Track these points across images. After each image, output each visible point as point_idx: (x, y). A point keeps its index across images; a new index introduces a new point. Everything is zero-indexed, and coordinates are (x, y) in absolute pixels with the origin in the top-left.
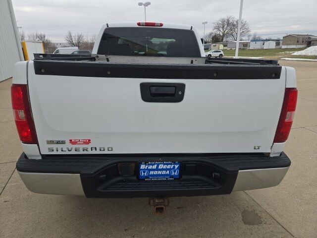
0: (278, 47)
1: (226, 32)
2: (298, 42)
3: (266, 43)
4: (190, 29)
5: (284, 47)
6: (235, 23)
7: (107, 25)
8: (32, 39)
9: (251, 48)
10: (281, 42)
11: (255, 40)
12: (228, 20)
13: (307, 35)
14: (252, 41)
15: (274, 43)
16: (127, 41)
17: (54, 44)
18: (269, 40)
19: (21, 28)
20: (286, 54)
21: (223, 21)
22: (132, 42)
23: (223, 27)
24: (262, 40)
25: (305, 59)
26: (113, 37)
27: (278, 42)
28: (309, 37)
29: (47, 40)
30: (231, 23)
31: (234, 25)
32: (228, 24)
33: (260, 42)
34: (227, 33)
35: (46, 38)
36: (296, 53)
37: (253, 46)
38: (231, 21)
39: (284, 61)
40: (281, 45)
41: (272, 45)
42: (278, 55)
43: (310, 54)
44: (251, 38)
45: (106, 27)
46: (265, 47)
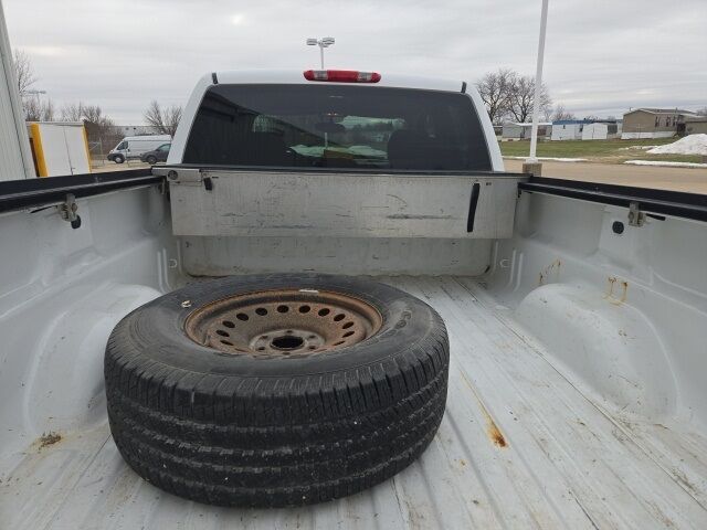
0: (614, 136)
1: (498, 103)
2: (657, 124)
3: (587, 127)
4: (459, 90)
5: (625, 136)
6: (518, 85)
7: (214, 76)
8: (69, 117)
9: (555, 137)
10: (619, 126)
11: (562, 121)
12: (503, 79)
13: (676, 111)
14: (555, 123)
15: (605, 128)
16: (282, 123)
17: (120, 128)
18: (593, 122)
19: (44, 92)
20: (634, 151)
21: (492, 80)
22: (292, 127)
23: (492, 94)
24: (578, 122)
25: (681, 164)
26: (244, 114)
27: (612, 126)
28: (680, 115)
29: (104, 121)
30: (510, 84)
31: (515, 90)
32: (503, 86)
33: (573, 126)
34: (501, 106)
35: (102, 116)
36: (656, 150)
37: (558, 133)
38: (508, 81)
39: (633, 168)
40: (619, 132)
41: (601, 132)
42: (617, 154)
43: (688, 152)
44: (552, 117)
45: (211, 83)
46: (586, 136)
